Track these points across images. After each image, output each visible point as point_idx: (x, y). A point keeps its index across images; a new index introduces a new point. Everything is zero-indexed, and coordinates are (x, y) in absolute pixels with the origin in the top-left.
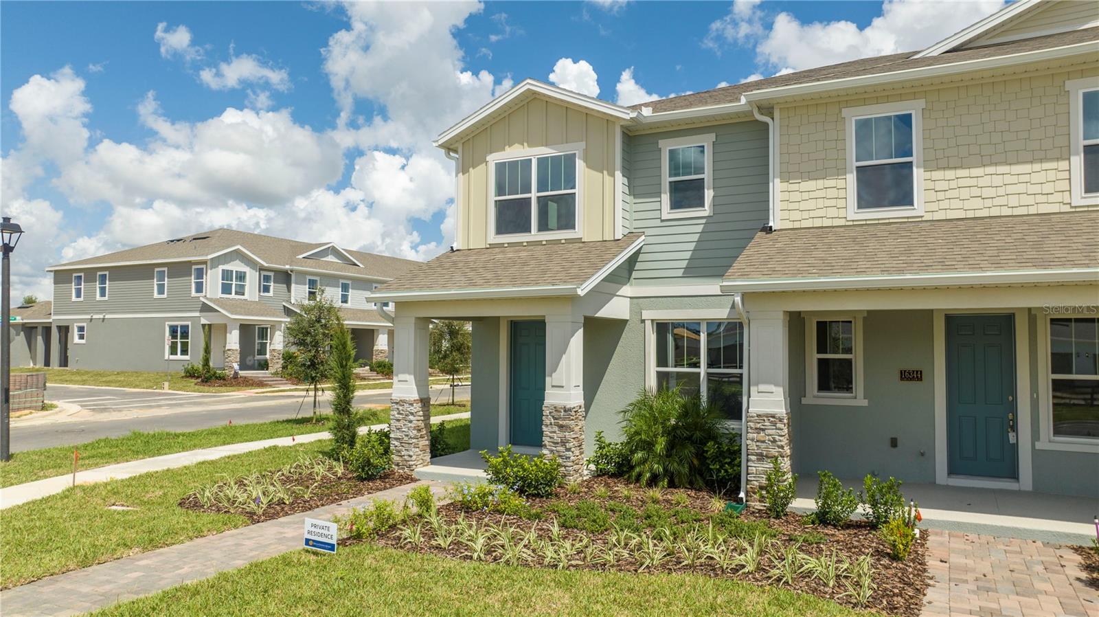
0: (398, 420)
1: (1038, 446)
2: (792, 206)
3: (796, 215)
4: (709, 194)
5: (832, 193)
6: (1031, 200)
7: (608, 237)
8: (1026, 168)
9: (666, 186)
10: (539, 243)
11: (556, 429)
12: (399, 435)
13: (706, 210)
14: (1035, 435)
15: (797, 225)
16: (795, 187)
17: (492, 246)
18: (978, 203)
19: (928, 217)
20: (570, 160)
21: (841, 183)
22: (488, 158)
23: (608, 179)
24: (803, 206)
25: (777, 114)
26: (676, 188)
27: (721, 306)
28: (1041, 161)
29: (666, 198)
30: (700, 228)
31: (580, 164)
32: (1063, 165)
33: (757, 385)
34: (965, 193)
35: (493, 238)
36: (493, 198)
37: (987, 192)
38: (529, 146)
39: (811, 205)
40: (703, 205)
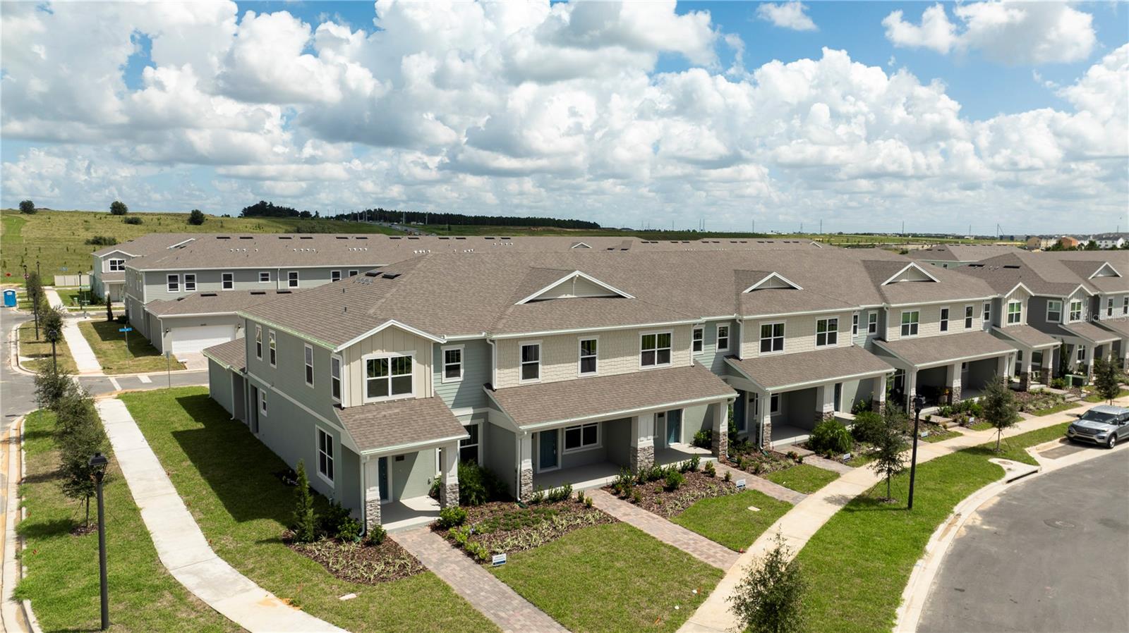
0: (371, 510)
1: (563, 454)
2: (501, 380)
3: (502, 383)
4: (462, 371)
5: (514, 374)
6: (568, 376)
7: (428, 396)
8: (567, 365)
9: (444, 368)
10: (394, 401)
11: (452, 494)
12: (372, 517)
13: (461, 379)
14: (562, 451)
15: (503, 387)
16: (502, 372)
17: (367, 404)
18: (555, 377)
19: (542, 382)
20: (409, 358)
21: (517, 370)
22: (362, 357)
23: (428, 368)
24: (505, 379)
25: (496, 343)
26: (448, 368)
27: (467, 419)
28: (572, 362)
29: (444, 373)
30: (458, 386)
31: (414, 362)
32: (576, 364)
33: (524, 459)
34: (552, 373)
35: (367, 400)
36: (366, 379)
37: (559, 373)
38: (386, 351)
39: (507, 379)
40: (460, 376)
